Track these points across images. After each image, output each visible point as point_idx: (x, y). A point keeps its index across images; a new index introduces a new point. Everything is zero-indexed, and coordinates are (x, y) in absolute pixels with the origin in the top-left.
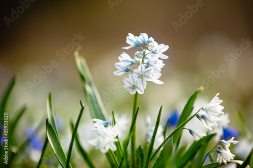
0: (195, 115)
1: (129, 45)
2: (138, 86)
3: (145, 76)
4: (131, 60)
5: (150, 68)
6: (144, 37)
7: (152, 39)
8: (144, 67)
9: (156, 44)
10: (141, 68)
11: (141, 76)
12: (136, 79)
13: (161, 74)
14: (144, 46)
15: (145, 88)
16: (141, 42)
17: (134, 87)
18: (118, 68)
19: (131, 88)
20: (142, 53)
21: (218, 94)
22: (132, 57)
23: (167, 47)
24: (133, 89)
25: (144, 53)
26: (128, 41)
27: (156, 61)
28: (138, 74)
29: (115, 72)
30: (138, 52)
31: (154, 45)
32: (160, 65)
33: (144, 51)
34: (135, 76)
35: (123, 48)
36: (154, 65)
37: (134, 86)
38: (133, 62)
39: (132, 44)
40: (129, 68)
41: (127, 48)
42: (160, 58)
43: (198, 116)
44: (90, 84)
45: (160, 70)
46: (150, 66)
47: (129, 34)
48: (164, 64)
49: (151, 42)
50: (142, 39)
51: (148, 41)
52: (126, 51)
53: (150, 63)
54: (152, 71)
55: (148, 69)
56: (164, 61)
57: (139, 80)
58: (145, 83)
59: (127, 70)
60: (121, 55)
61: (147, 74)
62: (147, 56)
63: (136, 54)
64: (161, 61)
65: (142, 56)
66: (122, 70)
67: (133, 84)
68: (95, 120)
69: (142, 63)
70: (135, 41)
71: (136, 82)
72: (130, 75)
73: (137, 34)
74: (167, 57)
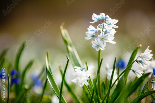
0: (136, 60)
1: (94, 21)
2: (101, 45)
3: (105, 39)
4: (95, 30)
5: (108, 34)
6: (103, 15)
7: (108, 16)
8: (104, 34)
9: (110, 19)
10: (102, 34)
11: (102, 39)
12: (99, 41)
13: (114, 37)
14: (103, 21)
15: (105, 46)
16: (101, 19)
17: (98, 46)
18: (88, 35)
19: (96, 47)
20: (102, 25)
21: (149, 47)
22: (96, 28)
23: (117, 21)
24: (98, 47)
25: (103, 25)
26: (93, 18)
27: (111, 30)
28: (101, 38)
29: (86, 38)
30: (99, 24)
31: (109, 20)
32: (114, 32)
33: (103, 23)
34: (99, 39)
35: (90, 23)
36: (110, 32)
37: (98, 45)
38: (97, 31)
39: (96, 20)
40: (94, 35)
41: (93, 23)
42: (113, 28)
43: (137, 61)
44: (71, 46)
45: (114, 35)
46: (107, 33)
47: (94, 14)
48: (116, 31)
49: (107, 18)
50: (102, 17)
51: (105, 18)
52: (92, 24)
53: (107, 31)
54: (109, 36)
55: (106, 35)
56: (116, 29)
57: (101, 42)
58: (105, 43)
59: (93, 36)
60: (89, 27)
61: (105, 38)
62: (105, 27)
63: (98, 26)
64: (114, 30)
65: (102, 27)
66: (90, 36)
67: (97, 44)
68: (75, 67)
69: (102, 31)
70: (98, 18)
71: (99, 43)
72: (95, 39)
73: (98, 14)
74: (117, 27)
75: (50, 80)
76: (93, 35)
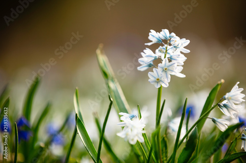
0: (217, 105)
1: (151, 41)
2: (162, 79)
3: (169, 70)
4: (153, 55)
5: (173, 62)
6: (165, 33)
7: (173, 34)
8: (167, 61)
9: (178, 38)
10: (165, 62)
11: (165, 70)
12: (160, 72)
13: (182, 68)
14: (166, 41)
15: (169, 81)
16: (163, 38)
17: (158, 81)
18: (141, 63)
19: (155, 82)
20: (164, 47)
21: (238, 83)
23: (188, 42)
24: (158, 82)
25: (166, 48)
26: (150, 38)
27: (179, 55)
28: (162, 68)
29: (138, 68)
30: (161, 47)
31: (176, 39)
32: (182, 59)
33: (166, 45)
34: (160, 70)
35: (146, 44)
36: (177, 59)
37: (158, 79)
38: (156, 57)
39: (154, 40)
40: (152, 63)
41: (149, 44)
42: (181, 52)
43: (219, 106)
44: (113, 81)
45: (183, 64)
46: (173, 60)
47: (151, 31)
48: (186, 58)
49: (173, 37)
50: (164, 35)
51: (169, 37)
52: (149, 47)
53: (173, 57)
54: (176, 65)
55: (171, 63)
56: (185, 55)
57: (164, 74)
58: (169, 76)
60: (145, 51)
61: (170, 68)
62: (168, 51)
63: (159, 49)
64: (182, 56)
65: (165, 51)
66: (145, 65)
67: (157, 78)
68: (121, 114)
69: (165, 57)
70: (158, 37)
71: (160, 76)
72: (154, 69)
73: (158, 31)
74: (189, 51)
75: (81, 134)
76: (150, 64)
